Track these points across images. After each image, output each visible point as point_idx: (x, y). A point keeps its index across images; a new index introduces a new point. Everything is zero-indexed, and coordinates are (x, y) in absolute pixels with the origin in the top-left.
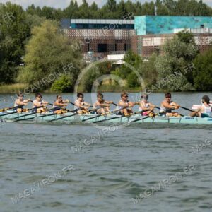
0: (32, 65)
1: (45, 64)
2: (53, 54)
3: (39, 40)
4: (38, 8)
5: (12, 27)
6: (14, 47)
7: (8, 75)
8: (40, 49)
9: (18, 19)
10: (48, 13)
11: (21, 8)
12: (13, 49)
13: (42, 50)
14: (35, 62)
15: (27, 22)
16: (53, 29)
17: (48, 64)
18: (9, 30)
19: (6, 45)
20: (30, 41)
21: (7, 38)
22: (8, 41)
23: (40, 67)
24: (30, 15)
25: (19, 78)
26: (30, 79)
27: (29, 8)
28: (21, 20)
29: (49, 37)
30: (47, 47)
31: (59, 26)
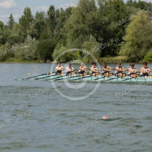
0: (130, 43)
1: (139, 42)
2: (145, 35)
3: (135, 25)
4: (135, 2)
5: (116, 16)
6: (117, 30)
7: (113, 50)
8: (136, 31)
9: (120, 9)
10: (142, 6)
11: (123, 2)
12: (116, 31)
13: (138, 32)
14: (133, 41)
15: (127, 12)
16: (145, 17)
17: (142, 42)
18: (114, 18)
19: (112, 28)
20: (129, 26)
21: (112, 23)
22: (114, 25)
23: (136, 44)
24: (129, 7)
25: (120, 52)
26: (128, 53)
27: (128, 2)
28: (122, 10)
29: (143, 22)
30: (141, 30)
31: (150, 14)
